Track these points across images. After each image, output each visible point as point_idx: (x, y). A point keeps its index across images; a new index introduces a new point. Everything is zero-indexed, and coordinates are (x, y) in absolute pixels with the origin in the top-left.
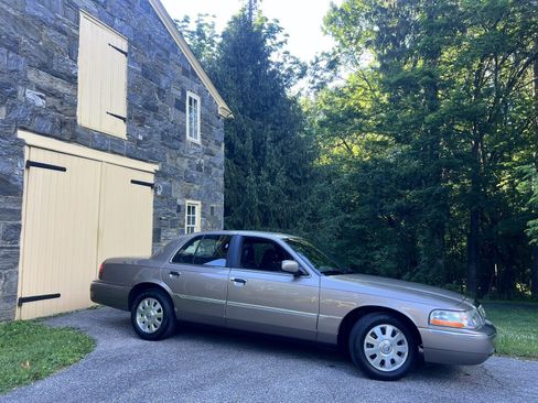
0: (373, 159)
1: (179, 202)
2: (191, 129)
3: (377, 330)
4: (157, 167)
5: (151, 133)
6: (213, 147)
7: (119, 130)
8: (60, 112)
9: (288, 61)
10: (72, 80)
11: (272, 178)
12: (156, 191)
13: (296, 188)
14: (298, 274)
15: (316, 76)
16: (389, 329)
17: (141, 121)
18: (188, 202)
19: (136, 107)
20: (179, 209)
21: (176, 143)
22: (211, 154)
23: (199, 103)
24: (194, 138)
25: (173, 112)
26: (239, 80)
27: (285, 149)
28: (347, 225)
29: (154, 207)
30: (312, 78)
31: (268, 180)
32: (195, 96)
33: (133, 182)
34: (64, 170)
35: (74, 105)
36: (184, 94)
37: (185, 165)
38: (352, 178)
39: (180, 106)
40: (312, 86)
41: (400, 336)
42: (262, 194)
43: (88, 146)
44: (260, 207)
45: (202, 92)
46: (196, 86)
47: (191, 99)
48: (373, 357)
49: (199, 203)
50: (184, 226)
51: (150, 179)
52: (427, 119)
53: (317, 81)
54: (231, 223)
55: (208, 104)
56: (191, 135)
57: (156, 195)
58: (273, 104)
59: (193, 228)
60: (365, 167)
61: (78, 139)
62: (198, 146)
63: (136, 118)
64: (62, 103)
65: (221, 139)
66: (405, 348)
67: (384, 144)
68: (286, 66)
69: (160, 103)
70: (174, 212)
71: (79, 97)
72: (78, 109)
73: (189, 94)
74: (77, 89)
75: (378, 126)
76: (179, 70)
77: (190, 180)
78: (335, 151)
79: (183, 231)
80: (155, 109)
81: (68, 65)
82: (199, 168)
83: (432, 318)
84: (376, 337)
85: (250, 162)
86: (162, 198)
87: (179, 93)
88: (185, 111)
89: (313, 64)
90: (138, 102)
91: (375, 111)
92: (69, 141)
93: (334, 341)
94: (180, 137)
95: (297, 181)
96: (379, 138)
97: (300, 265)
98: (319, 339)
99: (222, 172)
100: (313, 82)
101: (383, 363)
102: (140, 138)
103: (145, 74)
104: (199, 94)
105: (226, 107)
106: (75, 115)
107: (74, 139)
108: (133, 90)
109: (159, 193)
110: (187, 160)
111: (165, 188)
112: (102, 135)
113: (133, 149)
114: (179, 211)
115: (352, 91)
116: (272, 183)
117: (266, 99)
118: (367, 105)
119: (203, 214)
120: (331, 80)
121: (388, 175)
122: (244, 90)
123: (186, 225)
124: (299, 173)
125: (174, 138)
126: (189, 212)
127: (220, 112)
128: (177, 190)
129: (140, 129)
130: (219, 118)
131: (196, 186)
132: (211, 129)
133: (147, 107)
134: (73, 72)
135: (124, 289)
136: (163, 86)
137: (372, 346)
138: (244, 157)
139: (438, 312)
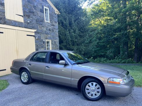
0: (107, 25)
1: (44, 40)
2: (46, 18)
3: (90, 84)
4: (35, 30)
5: (32, 20)
6: (54, 23)
7: (21, 20)
10: (3, 5)
11: (74, 32)
12: (35, 37)
13: (82, 34)
14: (66, 65)
16: (94, 84)
17: (29, 16)
18: (47, 40)
19: (26, 12)
20: (44, 42)
21: (41, 23)
22: (54, 26)
23: (48, 10)
24: (47, 21)
25: (39, 13)
27: (79, 23)
28: (99, 44)
29: (35, 42)
30: (89, 1)
31: (73, 32)
32: (47, 8)
33: (27, 35)
34: (2, 33)
35: (4, 13)
36: (43, 7)
37: (45, 29)
38: (101, 30)
39: (42, 11)
40: (88, 3)
41: (98, 86)
42: (71, 37)
43: (10, 25)
44: (71, 40)
45: (49, 6)
46: (47, 5)
47: (45, 9)
48: (89, 93)
49: (51, 40)
50: (46, 47)
51: (33, 34)
52: (122, 11)
53: (90, 2)
54: (63, 45)
55: (51, 10)
56: (46, 20)
57: (36, 39)
58: (75, 9)
59: (49, 48)
60: (105, 27)
61: (6, 23)
62: (49, 23)
63: (27, 16)
65: (57, 21)
66: (100, 90)
67: (110, 20)
69: (34, 11)
70: (42, 43)
71: (5, 10)
72: (6, 13)
73: (45, 7)
74: (4, 7)
75: (108, 14)
77: (47, 34)
78: (97, 23)
79: (46, 49)
80: (33, 13)
82: (50, 30)
83: (109, 80)
84: (90, 87)
85: (68, 27)
86: (38, 39)
87: (41, 7)
88: (44, 13)
90: (27, 10)
91: (107, 10)
92: (3, 24)
93: (77, 87)
94: (42, 21)
95: (82, 32)
96: (109, 18)
97: (66, 62)
98: (72, 86)
99: (58, 31)
100: (89, 2)
101: (92, 95)
102: (29, 22)
103: (29, 1)
104: (48, 7)
105: (57, 11)
106: (5, 16)
107: (5, 23)
108: (24, 7)
109: (37, 38)
110: (45, 28)
111: (38, 36)
112: (15, 21)
113: (27, 25)
114: (43, 43)
115: (100, 4)
116: (75, 33)
117: (72, 8)
118: (105, 8)
119: (52, 44)
120: (94, 1)
121: (111, 29)
122: (66, 6)
123: (47, 47)
124: (83, 30)
125: (40, 21)
126: (47, 43)
127: (56, 13)
128: (43, 37)
129: (28, 19)
130: (56, 14)
131: (49, 36)
132: (53, 18)
133: (30, 12)
134: (3, 2)
135: (18, 69)
136: (35, 5)
137: (88, 89)
138: (66, 26)
139: (111, 78)
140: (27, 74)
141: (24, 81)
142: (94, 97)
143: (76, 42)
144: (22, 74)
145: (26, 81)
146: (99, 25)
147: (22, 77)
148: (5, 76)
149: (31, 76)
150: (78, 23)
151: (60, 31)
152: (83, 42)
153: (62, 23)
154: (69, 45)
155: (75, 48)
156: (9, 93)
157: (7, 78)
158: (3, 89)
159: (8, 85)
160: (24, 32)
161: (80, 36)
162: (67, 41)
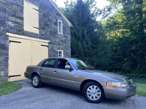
0: (123, 37)
1: (56, 50)
2: (59, 30)
3: (91, 87)
4: (49, 41)
5: (46, 32)
6: (67, 35)
7: (37, 31)
8: (19, 27)
9: (96, 10)
10: (22, 19)
11: (87, 43)
12: (49, 48)
13: (95, 46)
14: (71, 70)
15: (105, 14)
16: (95, 87)
17: (44, 29)
18: (59, 50)
19: (42, 25)
20: (56, 52)
21: (55, 34)
22: (66, 37)
23: (62, 23)
24: (61, 33)
25: (54, 26)
26: (78, 16)
28: (115, 56)
29: (48, 52)
30: (103, 14)
31: (85, 44)
32: (60, 21)
33: (41, 45)
34: (20, 43)
35: (23, 25)
36: (57, 21)
37: (58, 40)
38: (116, 42)
39: (56, 24)
40: (103, 16)
42: (84, 48)
43: (27, 36)
44: (84, 52)
45: (63, 20)
46: (61, 18)
47: (59, 22)
48: (90, 95)
49: (63, 51)
51: (47, 44)
53: (105, 15)
55: (65, 23)
56: (59, 32)
57: (49, 49)
58: (88, 22)
60: (120, 39)
62: (62, 35)
63: (42, 28)
64: (19, 25)
65: (69, 33)
66: (100, 93)
67: (127, 32)
68: (96, 11)
71: (24, 23)
72: (24, 26)
74: (23, 21)
75: (124, 26)
76: (55, 14)
77: (60, 45)
78: (112, 35)
80: (48, 25)
81: (21, 15)
82: (62, 41)
83: (107, 84)
84: (91, 89)
85: (81, 39)
86: (51, 50)
87: (55, 20)
88: (57, 26)
89: (103, 10)
90: (43, 23)
91: (122, 22)
92: (22, 35)
93: (79, 90)
94: (56, 32)
95: (95, 44)
96: (125, 30)
97: (71, 67)
98: (75, 89)
99: (70, 42)
100: (104, 15)
101: (93, 97)
102: (43, 33)
103: (44, 16)
104: (62, 20)
105: (71, 24)
106: (23, 28)
107: (23, 34)
108: (40, 20)
109: (50, 48)
110: (58, 39)
111: (52, 47)
112: (32, 33)
113: (41, 37)
115: (116, 17)
116: (87, 45)
117: (86, 21)
118: (120, 20)
119: (64, 54)
120: (109, 14)
121: (127, 41)
122: (79, 19)
124: (96, 42)
125: (54, 33)
126: (60, 53)
127: (69, 25)
128: (55, 47)
129: (43, 31)
130: (69, 27)
131: (61, 46)
132: (66, 30)
133: (45, 25)
134: (22, 16)
135: (30, 74)
136: (50, 19)
137: (89, 92)
138: (79, 38)
139: (110, 82)
140: (38, 79)
141: (35, 85)
142: (95, 99)
143: (88, 53)
144: (34, 79)
145: (37, 85)
146: (115, 38)
147: (33, 81)
148: (19, 81)
149: (41, 80)
150: (91, 36)
151: (73, 42)
152: (95, 54)
153: (76, 35)
154: (81, 56)
155: (87, 59)
156: (21, 93)
157: (21, 83)
158: (16, 90)
159: (21, 88)
160: (38, 42)
161: (93, 48)
162: (79, 52)
